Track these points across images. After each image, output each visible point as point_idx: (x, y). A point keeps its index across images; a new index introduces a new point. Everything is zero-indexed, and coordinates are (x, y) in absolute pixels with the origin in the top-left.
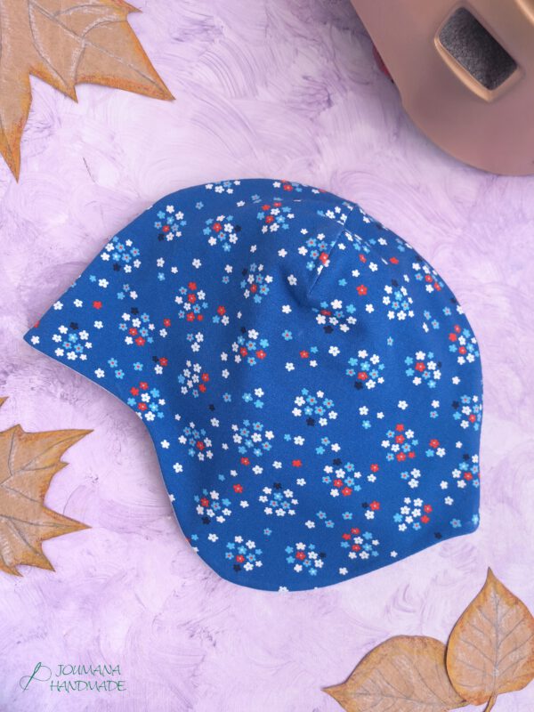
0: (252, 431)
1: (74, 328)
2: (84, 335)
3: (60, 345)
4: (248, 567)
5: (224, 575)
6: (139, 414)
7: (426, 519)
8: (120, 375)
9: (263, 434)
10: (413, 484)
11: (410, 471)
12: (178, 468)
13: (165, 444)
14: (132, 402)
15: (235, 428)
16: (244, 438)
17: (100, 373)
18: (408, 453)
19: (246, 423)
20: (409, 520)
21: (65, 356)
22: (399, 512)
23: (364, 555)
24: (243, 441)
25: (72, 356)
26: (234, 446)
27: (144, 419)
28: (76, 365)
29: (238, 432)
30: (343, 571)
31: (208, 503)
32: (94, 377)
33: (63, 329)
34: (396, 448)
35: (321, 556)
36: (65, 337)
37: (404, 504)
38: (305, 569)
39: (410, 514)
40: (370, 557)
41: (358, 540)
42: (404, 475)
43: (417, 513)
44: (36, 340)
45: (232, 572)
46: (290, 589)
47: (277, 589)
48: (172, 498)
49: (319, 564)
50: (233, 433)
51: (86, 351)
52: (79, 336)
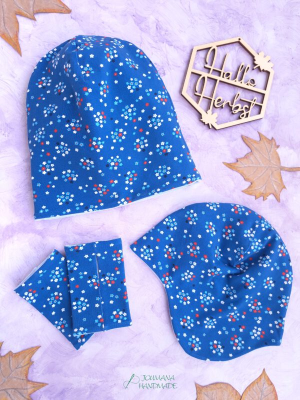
0: (207, 295)
1: (149, 247)
2: (151, 251)
3: (142, 253)
4: (196, 349)
5: (187, 352)
6: (165, 285)
7: (262, 337)
8: (161, 268)
9: (211, 297)
10: (259, 322)
11: (258, 317)
12: (175, 307)
13: (172, 298)
14: (163, 280)
15: (201, 293)
16: (204, 298)
17: (154, 266)
18: (258, 310)
19: (206, 292)
20: (256, 335)
21: (144, 257)
22: (252, 331)
23: (239, 348)
24: (203, 299)
25: (146, 258)
26: (199, 300)
27: (166, 287)
28: (146, 262)
29: (202, 295)
30: (231, 355)
31: (186, 320)
32: (152, 268)
33: (145, 247)
34: (253, 307)
35: (223, 348)
36: (145, 250)
37: (254, 329)
38: (217, 353)
39: (256, 333)
40: (241, 349)
41: (237, 341)
42: (256, 318)
43: (259, 333)
44: (135, 249)
45: (190, 350)
46: (211, 360)
47: (206, 360)
48: (172, 318)
49: (222, 351)
50: (200, 295)
51: (151, 257)
52: (150, 251)
